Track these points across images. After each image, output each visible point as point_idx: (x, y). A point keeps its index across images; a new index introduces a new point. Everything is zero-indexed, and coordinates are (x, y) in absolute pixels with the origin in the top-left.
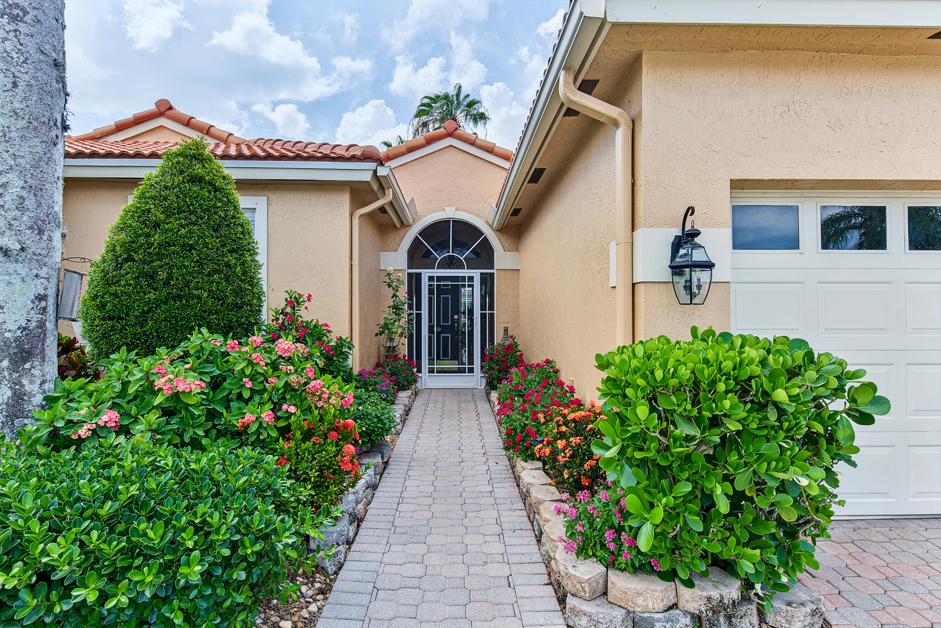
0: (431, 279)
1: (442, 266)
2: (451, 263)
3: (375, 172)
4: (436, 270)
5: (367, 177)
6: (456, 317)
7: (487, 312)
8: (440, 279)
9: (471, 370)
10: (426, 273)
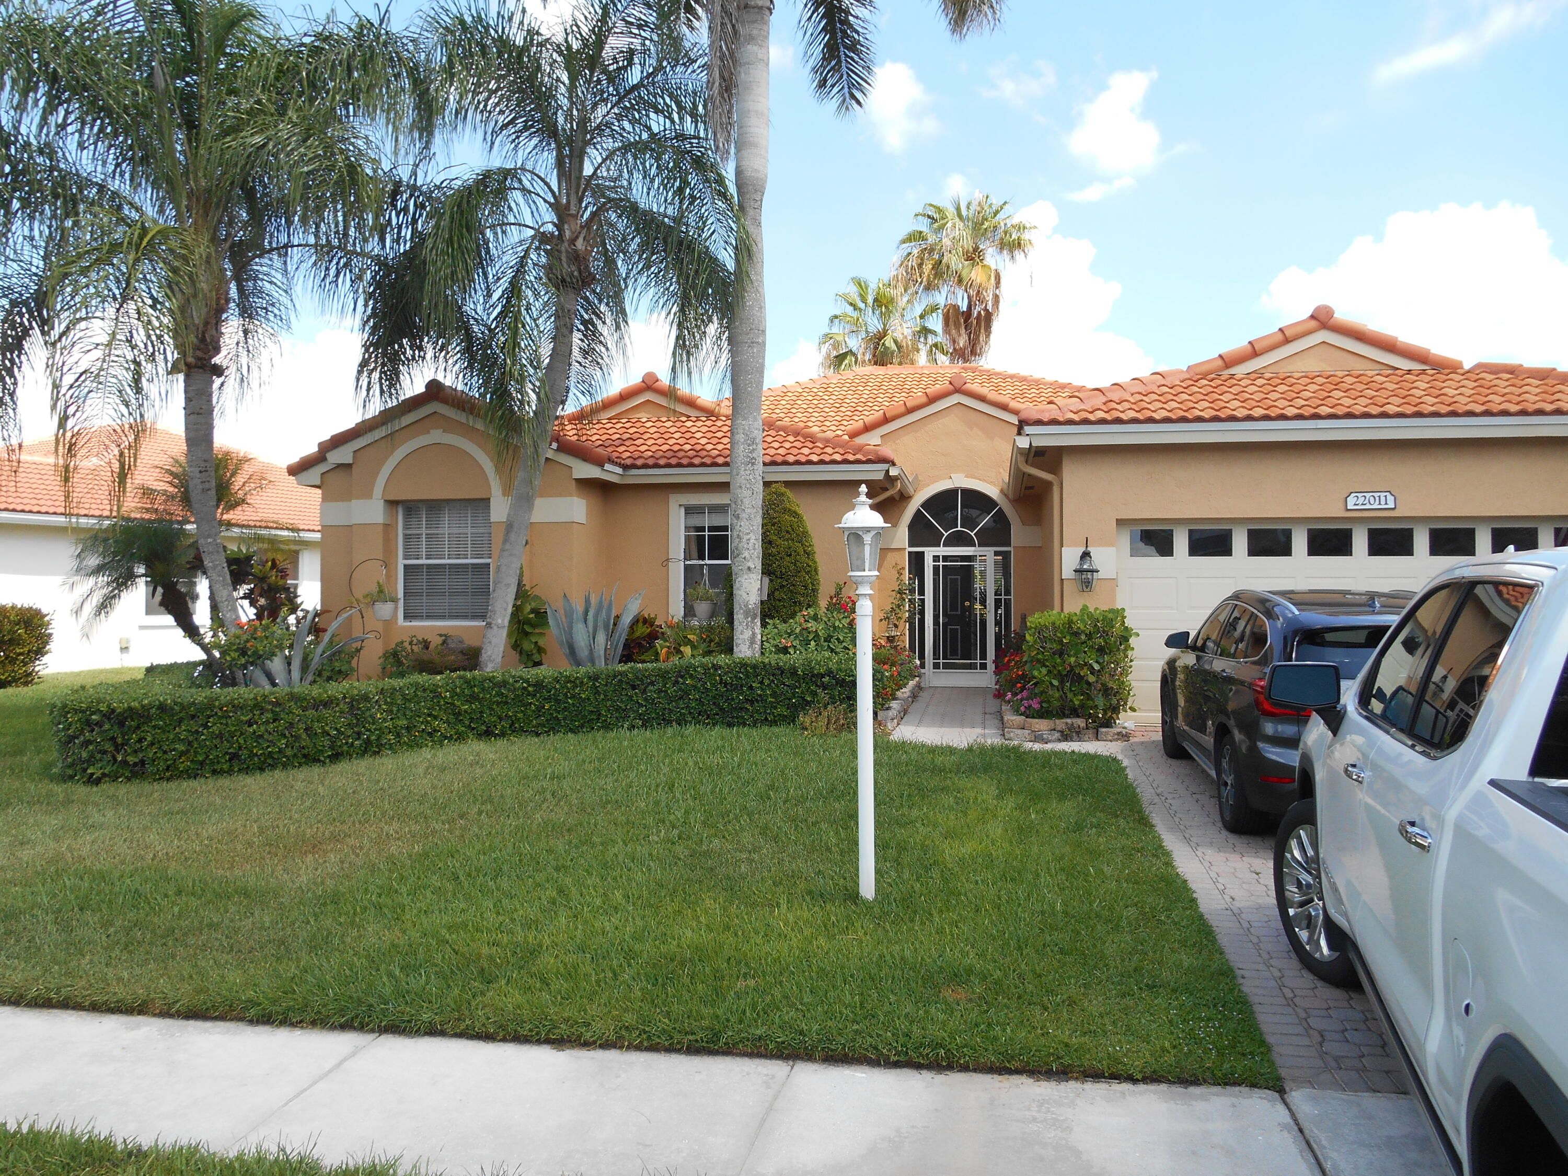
0: (936, 558)
1: (949, 543)
2: (959, 539)
3: (888, 471)
4: (942, 548)
5: (880, 476)
6: (967, 604)
7: (1003, 597)
8: (945, 558)
9: (983, 666)
10: (930, 553)
